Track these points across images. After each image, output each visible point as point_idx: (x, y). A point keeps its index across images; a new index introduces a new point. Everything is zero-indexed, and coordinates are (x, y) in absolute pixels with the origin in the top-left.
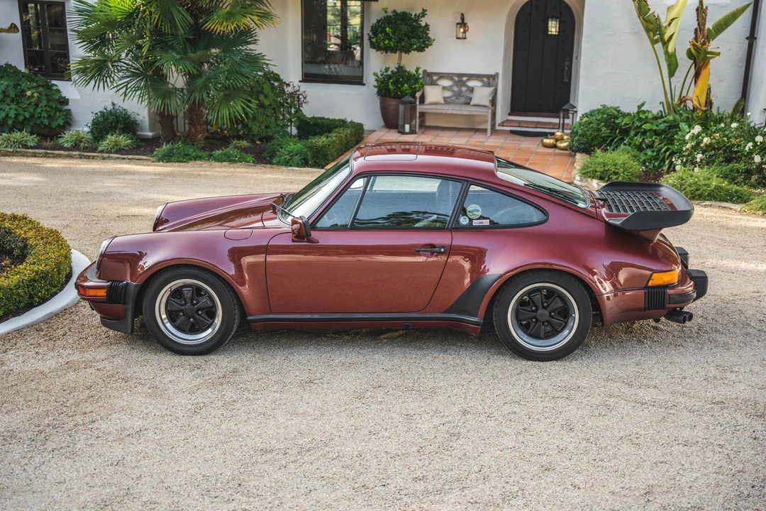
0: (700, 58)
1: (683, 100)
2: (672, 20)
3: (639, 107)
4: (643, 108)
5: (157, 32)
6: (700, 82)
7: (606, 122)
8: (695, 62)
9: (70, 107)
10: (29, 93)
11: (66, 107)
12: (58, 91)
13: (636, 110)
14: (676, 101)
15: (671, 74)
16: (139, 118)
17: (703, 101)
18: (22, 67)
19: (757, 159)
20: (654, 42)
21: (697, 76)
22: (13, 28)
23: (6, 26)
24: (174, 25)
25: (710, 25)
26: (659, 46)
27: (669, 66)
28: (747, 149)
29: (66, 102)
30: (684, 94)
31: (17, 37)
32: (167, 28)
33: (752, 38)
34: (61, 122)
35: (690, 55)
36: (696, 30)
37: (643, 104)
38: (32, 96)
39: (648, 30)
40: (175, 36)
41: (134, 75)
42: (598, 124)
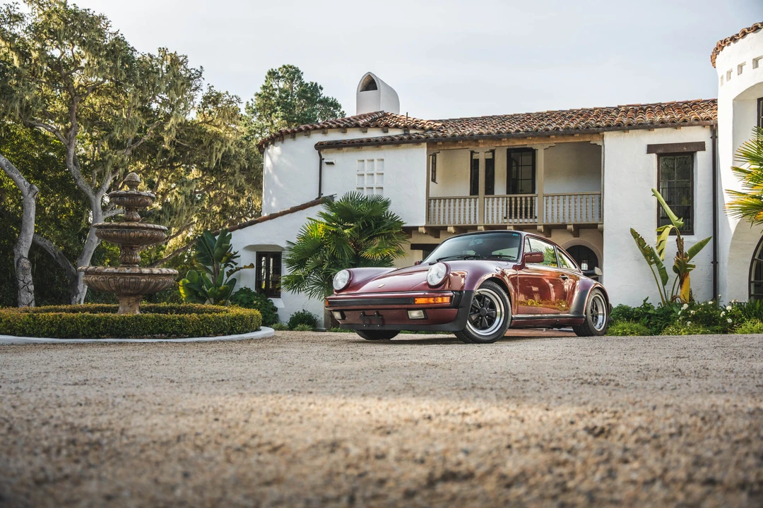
0: (682, 269)
1: (674, 298)
2: (661, 242)
3: (645, 301)
4: (647, 302)
5: (333, 257)
6: (684, 286)
7: (623, 314)
8: (679, 275)
9: (279, 312)
10: (255, 302)
11: (276, 313)
12: (272, 303)
13: (642, 303)
14: (669, 299)
15: (664, 283)
16: (319, 318)
17: (687, 298)
18: (253, 290)
19: (730, 321)
20: (650, 264)
21: (681, 283)
22: (252, 266)
23: (248, 265)
24: (343, 255)
25: (686, 250)
26: (654, 266)
27: (662, 278)
28: (721, 316)
29: (276, 309)
30: (674, 294)
31: (253, 271)
32: (339, 256)
33: (715, 262)
34: (271, 320)
35: (675, 269)
36: (677, 253)
37: (647, 299)
38: (257, 304)
39: (646, 255)
40: (344, 261)
41: (317, 284)
42: (618, 315)
